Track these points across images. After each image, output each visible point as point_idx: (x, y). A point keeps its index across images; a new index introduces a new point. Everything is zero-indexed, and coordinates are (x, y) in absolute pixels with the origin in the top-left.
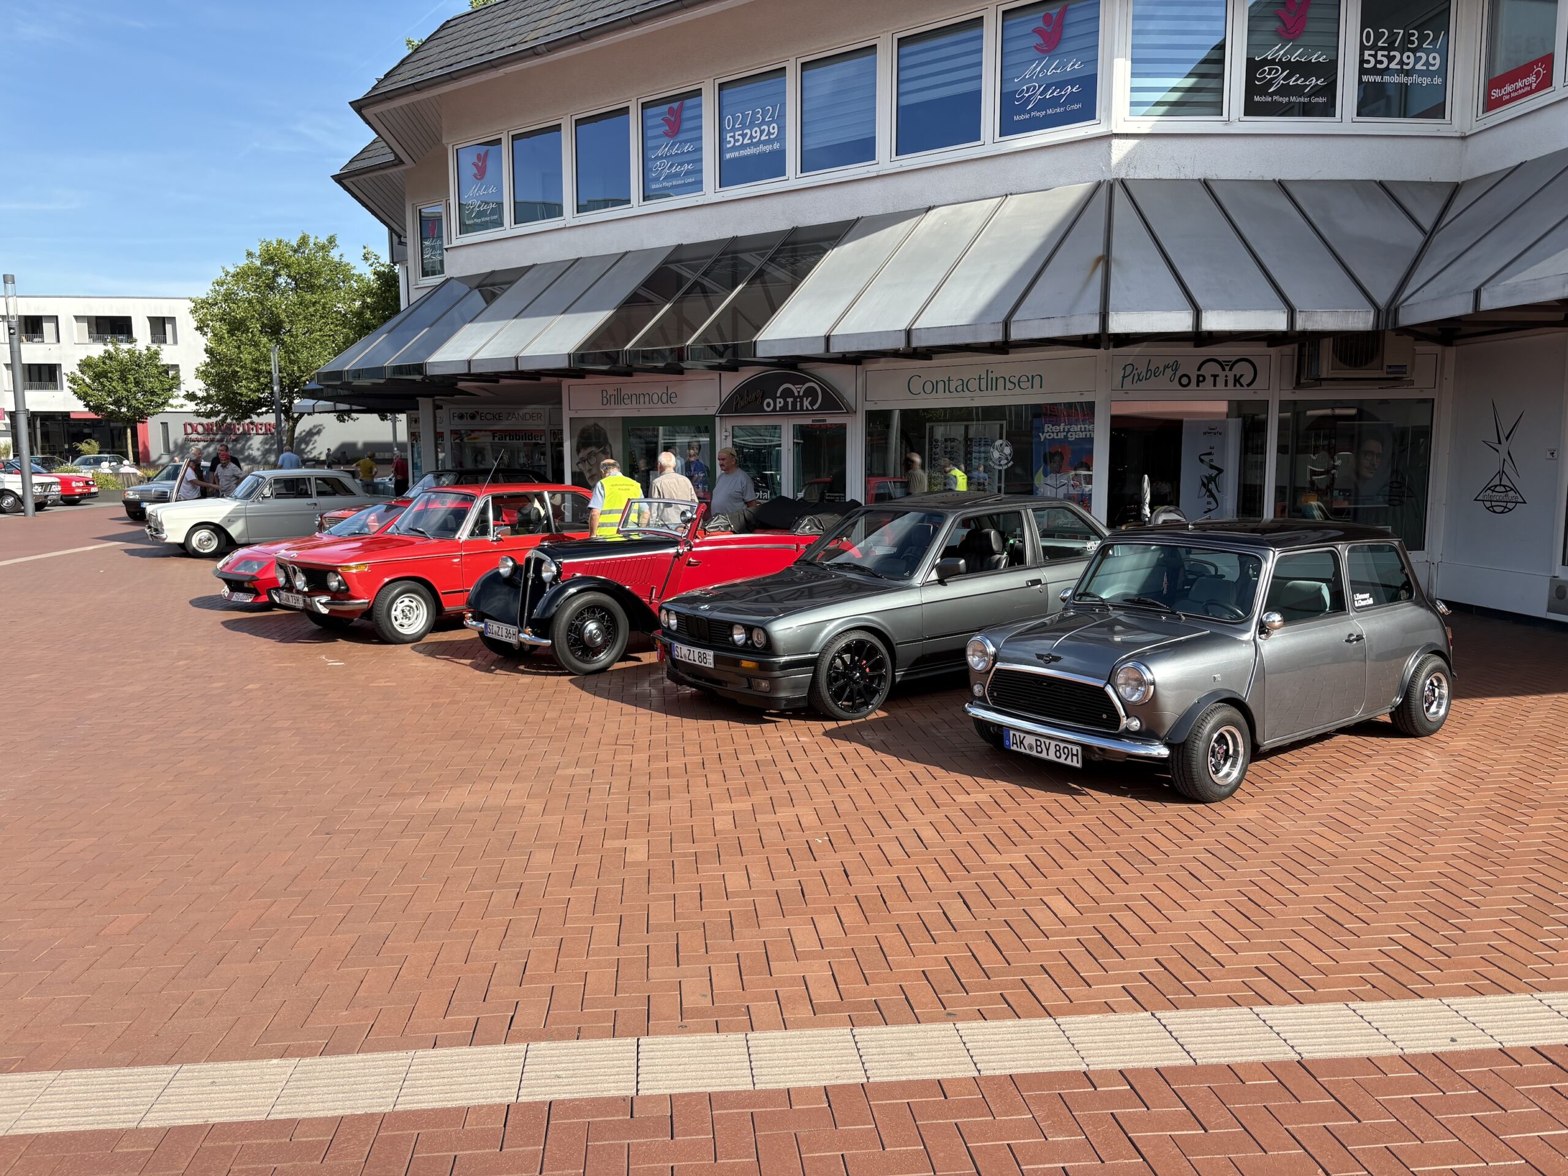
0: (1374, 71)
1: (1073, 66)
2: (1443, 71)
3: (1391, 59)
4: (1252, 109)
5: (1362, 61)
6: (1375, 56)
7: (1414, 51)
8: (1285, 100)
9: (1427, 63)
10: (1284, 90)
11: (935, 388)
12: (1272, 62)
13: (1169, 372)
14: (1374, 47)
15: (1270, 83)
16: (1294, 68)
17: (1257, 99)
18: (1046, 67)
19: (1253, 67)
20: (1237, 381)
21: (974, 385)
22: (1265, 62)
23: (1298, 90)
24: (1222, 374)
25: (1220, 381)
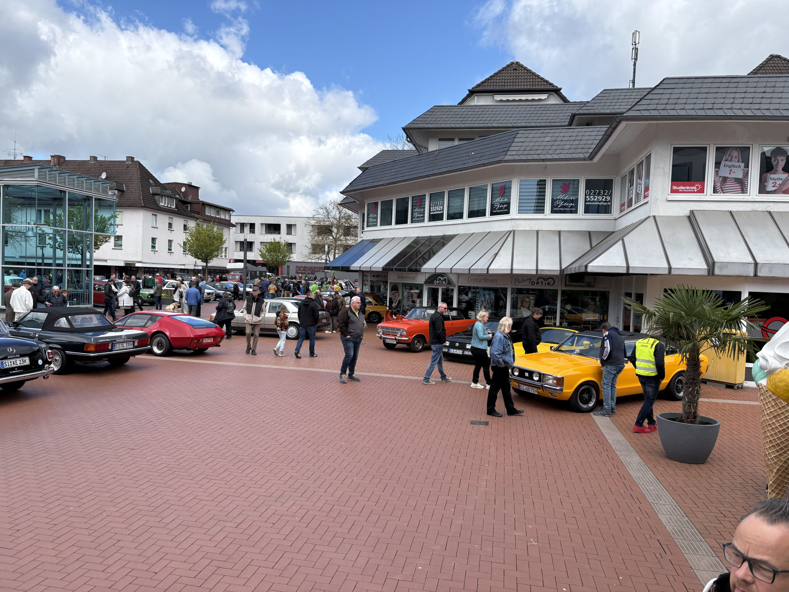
0: (589, 201)
1: (506, 200)
2: (611, 201)
3: (594, 198)
4: (553, 212)
5: (586, 198)
6: (590, 197)
7: (602, 196)
8: (563, 209)
9: (606, 199)
10: (562, 207)
11: (474, 281)
12: (559, 199)
13: (528, 281)
14: (590, 195)
15: (559, 205)
16: (565, 201)
17: (554, 209)
18: (500, 199)
19: (553, 201)
20: (549, 284)
21: (482, 281)
22: (557, 199)
23: (566, 207)
24: (544, 282)
25: (544, 284)
